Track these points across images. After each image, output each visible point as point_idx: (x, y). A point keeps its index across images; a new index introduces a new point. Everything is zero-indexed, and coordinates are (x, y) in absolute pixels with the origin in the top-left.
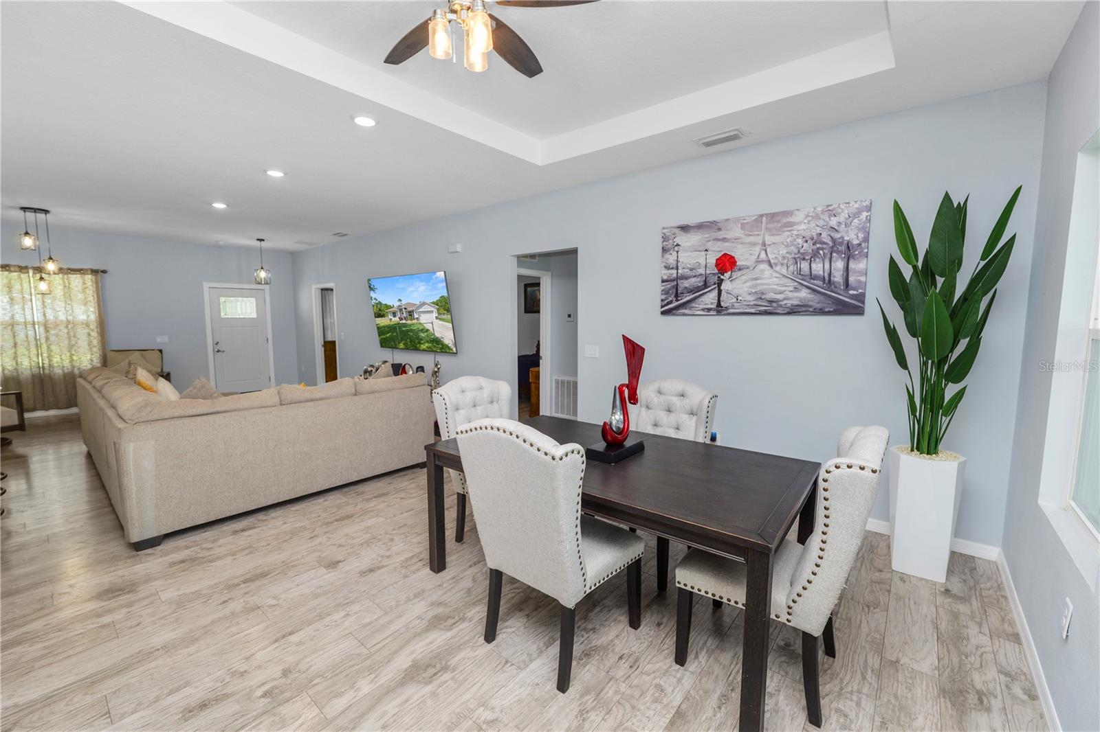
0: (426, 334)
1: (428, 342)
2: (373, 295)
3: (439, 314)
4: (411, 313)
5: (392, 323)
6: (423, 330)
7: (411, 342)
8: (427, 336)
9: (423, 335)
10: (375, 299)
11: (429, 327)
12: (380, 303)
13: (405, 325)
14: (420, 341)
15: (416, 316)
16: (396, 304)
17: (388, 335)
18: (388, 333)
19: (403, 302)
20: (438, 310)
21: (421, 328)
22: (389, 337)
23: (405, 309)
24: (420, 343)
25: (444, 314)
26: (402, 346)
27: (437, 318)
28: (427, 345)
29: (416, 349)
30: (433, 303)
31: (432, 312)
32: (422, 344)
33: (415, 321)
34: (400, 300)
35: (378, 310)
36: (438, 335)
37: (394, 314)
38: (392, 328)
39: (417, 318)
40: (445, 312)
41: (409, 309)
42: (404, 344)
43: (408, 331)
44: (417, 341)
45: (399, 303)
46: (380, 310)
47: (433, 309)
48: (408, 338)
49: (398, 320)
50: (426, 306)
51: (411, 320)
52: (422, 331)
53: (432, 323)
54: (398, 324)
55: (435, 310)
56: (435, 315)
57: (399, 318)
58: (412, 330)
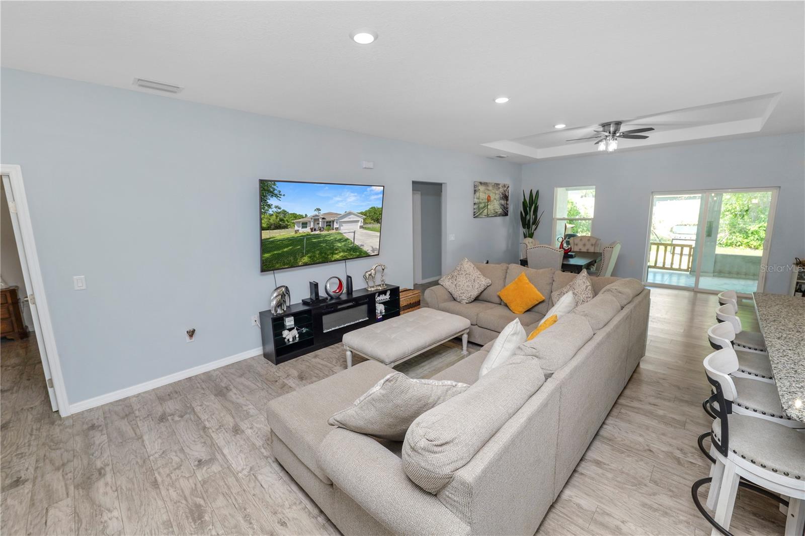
0: (343, 243)
1: (344, 251)
2: (272, 201)
3: (365, 223)
4: (329, 224)
5: (298, 235)
6: (340, 239)
7: (321, 253)
8: (345, 245)
9: (339, 245)
10: (276, 207)
11: (350, 236)
12: (285, 212)
13: (318, 236)
14: (333, 250)
15: (336, 225)
16: (311, 213)
17: (285, 250)
18: (287, 247)
19: (322, 212)
20: (364, 220)
21: (339, 237)
22: (286, 251)
23: (323, 219)
24: (333, 254)
25: (370, 223)
26: (306, 259)
27: (361, 227)
28: (342, 254)
29: (325, 260)
30: (362, 213)
31: (357, 221)
32: (336, 254)
33: (334, 231)
34: (319, 210)
35: (278, 220)
36: (357, 243)
37: (304, 225)
38: (293, 241)
39: (337, 229)
40: (373, 221)
41: (328, 219)
42: (310, 257)
43: (320, 242)
44: (329, 252)
45: (316, 213)
46: (281, 220)
47: (358, 219)
48: (318, 250)
49: (310, 231)
50: (352, 216)
51: (328, 230)
52: (340, 241)
53: (354, 232)
54: (307, 235)
55: (361, 220)
56: (360, 224)
57: (312, 230)
58: (325, 241)
